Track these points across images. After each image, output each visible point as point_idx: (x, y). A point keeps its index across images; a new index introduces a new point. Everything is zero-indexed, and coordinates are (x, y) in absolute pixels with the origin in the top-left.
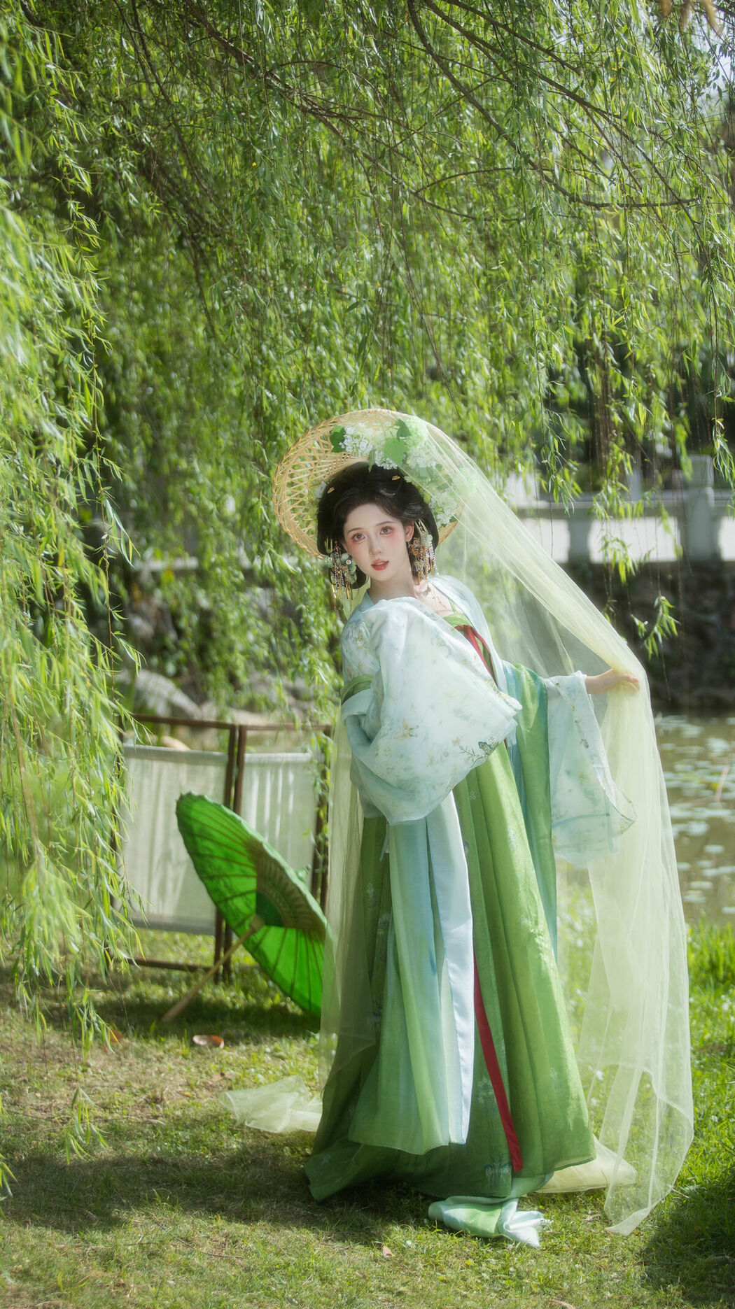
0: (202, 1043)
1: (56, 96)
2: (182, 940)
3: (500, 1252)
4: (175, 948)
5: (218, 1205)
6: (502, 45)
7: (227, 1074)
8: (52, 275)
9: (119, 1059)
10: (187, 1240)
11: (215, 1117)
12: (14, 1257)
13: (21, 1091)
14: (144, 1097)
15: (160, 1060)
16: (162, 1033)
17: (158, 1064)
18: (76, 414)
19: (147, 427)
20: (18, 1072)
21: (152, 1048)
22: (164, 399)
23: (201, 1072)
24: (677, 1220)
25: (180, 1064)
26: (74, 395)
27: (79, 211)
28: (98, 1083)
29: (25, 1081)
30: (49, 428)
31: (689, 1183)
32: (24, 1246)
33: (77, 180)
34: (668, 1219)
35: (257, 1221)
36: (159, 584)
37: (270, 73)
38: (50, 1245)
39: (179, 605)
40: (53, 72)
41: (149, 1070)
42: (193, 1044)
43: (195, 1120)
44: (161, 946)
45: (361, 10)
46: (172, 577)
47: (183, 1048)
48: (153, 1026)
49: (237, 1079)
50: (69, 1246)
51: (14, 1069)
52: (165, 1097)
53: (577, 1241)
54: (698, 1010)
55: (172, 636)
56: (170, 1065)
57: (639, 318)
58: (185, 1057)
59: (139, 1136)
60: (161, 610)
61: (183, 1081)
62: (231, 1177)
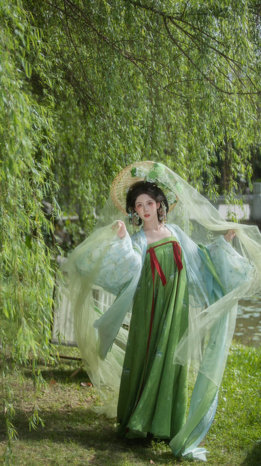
0: (84, 385)
1: (40, 52)
2: (75, 350)
3: (191, 463)
4: (73, 352)
5: (92, 444)
6: (197, 36)
7: (93, 396)
8: (38, 116)
9: (55, 390)
10: (81, 457)
11: (89, 412)
12: (20, 462)
13: (20, 401)
14: (64, 404)
15: (69, 391)
16: (70, 381)
17: (69, 392)
18: (44, 166)
19: (64, 169)
20: (19, 394)
21: (66, 387)
22: (70, 159)
23: (84, 396)
24: (254, 452)
25: (77, 392)
26: (43, 159)
27: (47, 93)
28: (48, 399)
29: (22, 398)
30: (34, 171)
31: (258, 439)
32: (23, 458)
33: (47, 82)
34: (251, 452)
35: (106, 450)
36: (65, 225)
37: (114, 44)
38: (33, 457)
39: (72, 232)
40: (40, 43)
41: (65, 395)
42: (81, 385)
43: (82, 413)
44: (68, 351)
45: (147, 22)
46: (70, 222)
47: (78, 387)
48: (67, 379)
49: (97, 399)
50: (40, 458)
51: (18, 393)
52: (71, 405)
53: (219, 459)
54: (259, 377)
55: (70, 243)
56: (73, 392)
57: (243, 134)
58: (78, 390)
59: (63, 419)
60: (66, 234)
61: (78, 399)
62: (96, 434)
